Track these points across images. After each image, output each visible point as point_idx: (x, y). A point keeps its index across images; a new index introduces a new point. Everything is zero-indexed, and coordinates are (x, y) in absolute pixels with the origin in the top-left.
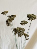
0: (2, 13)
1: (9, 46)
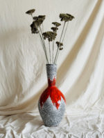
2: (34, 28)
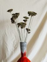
1: (14, 42)
2: (13, 21)
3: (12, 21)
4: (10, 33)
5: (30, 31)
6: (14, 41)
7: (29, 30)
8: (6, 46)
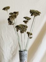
0: (3, 9)
1: (11, 48)
3: (9, 22)
4: (7, 37)
5: (31, 36)
6: (12, 46)
7: (31, 34)
8: (2, 53)
